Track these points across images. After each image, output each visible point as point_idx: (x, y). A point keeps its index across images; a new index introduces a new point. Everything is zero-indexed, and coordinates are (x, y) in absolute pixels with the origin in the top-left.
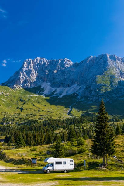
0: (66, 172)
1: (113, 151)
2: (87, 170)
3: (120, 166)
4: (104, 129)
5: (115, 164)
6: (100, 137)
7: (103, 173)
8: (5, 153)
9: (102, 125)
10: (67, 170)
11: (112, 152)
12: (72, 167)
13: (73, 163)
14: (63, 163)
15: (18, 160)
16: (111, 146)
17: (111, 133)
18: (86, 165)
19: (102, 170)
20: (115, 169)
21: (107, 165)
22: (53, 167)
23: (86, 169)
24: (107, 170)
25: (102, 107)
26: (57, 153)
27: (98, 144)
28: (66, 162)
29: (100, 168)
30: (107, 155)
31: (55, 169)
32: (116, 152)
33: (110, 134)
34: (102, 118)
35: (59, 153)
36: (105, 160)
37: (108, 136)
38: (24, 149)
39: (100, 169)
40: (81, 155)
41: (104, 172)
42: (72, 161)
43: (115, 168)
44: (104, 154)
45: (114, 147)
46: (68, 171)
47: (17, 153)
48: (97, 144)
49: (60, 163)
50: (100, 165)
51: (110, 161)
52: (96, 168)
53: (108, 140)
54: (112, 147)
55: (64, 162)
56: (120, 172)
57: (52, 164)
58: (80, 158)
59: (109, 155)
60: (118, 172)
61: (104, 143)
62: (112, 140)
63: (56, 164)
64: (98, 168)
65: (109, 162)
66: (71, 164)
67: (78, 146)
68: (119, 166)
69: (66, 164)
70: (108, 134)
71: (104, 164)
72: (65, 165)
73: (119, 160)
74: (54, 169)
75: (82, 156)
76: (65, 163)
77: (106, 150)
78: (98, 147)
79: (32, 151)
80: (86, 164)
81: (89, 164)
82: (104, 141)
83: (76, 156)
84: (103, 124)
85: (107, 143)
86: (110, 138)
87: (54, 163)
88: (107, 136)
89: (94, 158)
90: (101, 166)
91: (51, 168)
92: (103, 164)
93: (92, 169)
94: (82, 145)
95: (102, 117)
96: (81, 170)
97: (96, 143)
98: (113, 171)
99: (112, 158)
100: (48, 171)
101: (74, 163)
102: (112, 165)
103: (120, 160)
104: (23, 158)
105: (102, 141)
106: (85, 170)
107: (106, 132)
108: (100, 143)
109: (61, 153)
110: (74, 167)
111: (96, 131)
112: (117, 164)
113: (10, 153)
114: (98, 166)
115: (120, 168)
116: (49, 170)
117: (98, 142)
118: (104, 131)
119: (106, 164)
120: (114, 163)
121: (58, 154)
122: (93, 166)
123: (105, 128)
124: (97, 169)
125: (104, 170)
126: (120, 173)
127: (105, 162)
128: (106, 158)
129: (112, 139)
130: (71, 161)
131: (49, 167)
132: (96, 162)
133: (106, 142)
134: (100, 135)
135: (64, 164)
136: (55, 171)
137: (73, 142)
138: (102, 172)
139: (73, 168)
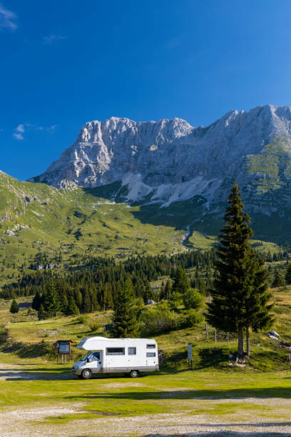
0: (135, 374)
1: (264, 317)
2: (195, 369)
3: (285, 359)
4: (241, 260)
5: (271, 353)
6: (229, 280)
7: (236, 379)
8: (7, 330)
9: (233, 249)
10: (137, 371)
11: (263, 322)
12: (153, 363)
13: (155, 350)
14: (126, 351)
15: (32, 346)
16: (259, 305)
17: (260, 271)
18: (195, 357)
19: (235, 369)
20: (270, 366)
21: (250, 357)
22: (100, 363)
23: (194, 366)
24: (250, 368)
25: (235, 202)
26: (118, 325)
27: (224, 298)
28: (135, 349)
29: (231, 364)
30: (250, 330)
31: (104, 366)
32: (273, 321)
33: (255, 272)
34: (234, 230)
35: (124, 327)
36: (245, 343)
37: (251, 278)
38: (59, 321)
39: (230, 367)
40: (188, 331)
41: (241, 375)
42: (154, 346)
43: (269, 364)
44: (241, 325)
45: (269, 308)
46: (141, 374)
47: (37, 331)
48: (220, 300)
49: (120, 351)
50: (231, 356)
51: (259, 345)
52: (221, 363)
53: (251, 288)
54: (261, 308)
55: (130, 348)
56: (283, 374)
57: (97, 355)
58: (182, 339)
59: (255, 330)
60: (277, 374)
61: (241, 297)
62: (263, 290)
63: (107, 354)
64: (225, 363)
65: (255, 349)
66: (149, 355)
67: (185, 311)
68: (282, 358)
69: (135, 353)
70: (251, 272)
71: (241, 353)
72: (133, 357)
73: (282, 343)
74: (102, 369)
75: (188, 335)
76: (133, 350)
77: (245, 316)
78: (222, 307)
79: (75, 324)
80: (196, 354)
81: (204, 353)
82: (241, 291)
83: (175, 333)
84: (237, 245)
85: (248, 297)
86: (255, 284)
87: (102, 351)
88: (247, 278)
89: (219, 339)
90: (234, 359)
91: (93, 365)
92: (239, 354)
93: (208, 366)
94: (194, 308)
95: (235, 228)
96: (179, 369)
97: (219, 298)
98: (264, 371)
99: (264, 338)
100: (87, 373)
101: (159, 352)
102: (262, 355)
103: (285, 341)
104: (43, 342)
105: (234, 293)
106: (192, 370)
107: (244, 267)
108: (230, 297)
109: (130, 325)
110: (157, 363)
111: (219, 266)
112: (276, 354)
113: (21, 330)
114: (226, 358)
115: (285, 364)
116: (89, 370)
117: (223, 295)
118: (240, 264)
119: (246, 354)
120: (269, 350)
121: (120, 328)
122: (212, 359)
123: (242, 256)
124: (223, 367)
125: (241, 370)
126: (283, 376)
127: (244, 349)
128: (248, 337)
129: (263, 285)
130: (149, 346)
131: (88, 361)
132: (221, 349)
133: (245, 293)
134: (229, 275)
135: (129, 354)
136: (105, 372)
137: (175, 300)
138: (234, 375)
139: (154, 365)
